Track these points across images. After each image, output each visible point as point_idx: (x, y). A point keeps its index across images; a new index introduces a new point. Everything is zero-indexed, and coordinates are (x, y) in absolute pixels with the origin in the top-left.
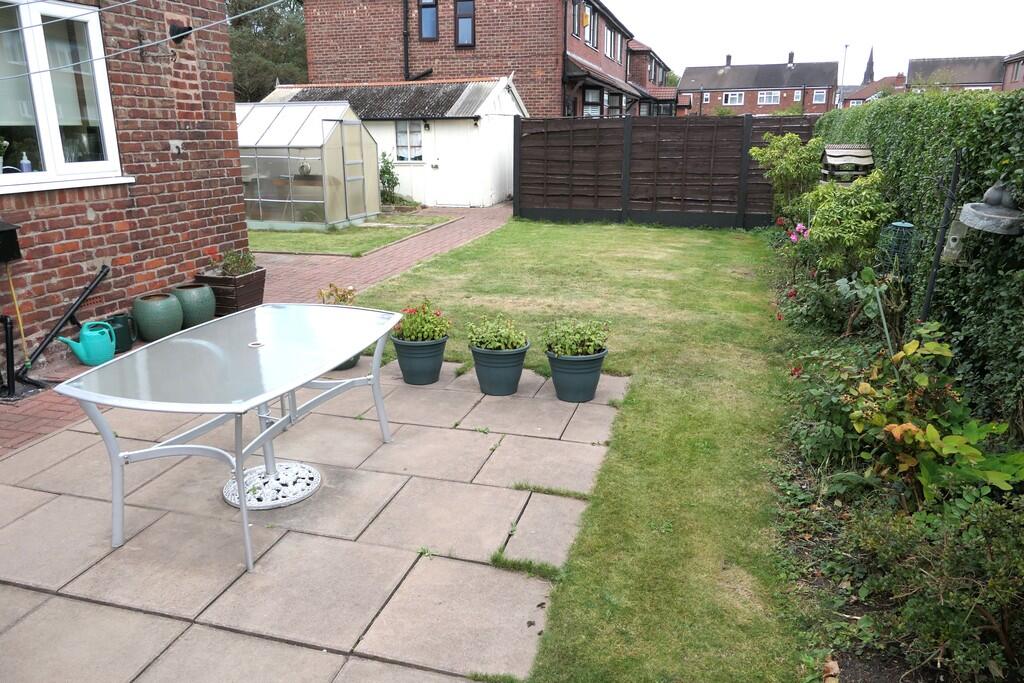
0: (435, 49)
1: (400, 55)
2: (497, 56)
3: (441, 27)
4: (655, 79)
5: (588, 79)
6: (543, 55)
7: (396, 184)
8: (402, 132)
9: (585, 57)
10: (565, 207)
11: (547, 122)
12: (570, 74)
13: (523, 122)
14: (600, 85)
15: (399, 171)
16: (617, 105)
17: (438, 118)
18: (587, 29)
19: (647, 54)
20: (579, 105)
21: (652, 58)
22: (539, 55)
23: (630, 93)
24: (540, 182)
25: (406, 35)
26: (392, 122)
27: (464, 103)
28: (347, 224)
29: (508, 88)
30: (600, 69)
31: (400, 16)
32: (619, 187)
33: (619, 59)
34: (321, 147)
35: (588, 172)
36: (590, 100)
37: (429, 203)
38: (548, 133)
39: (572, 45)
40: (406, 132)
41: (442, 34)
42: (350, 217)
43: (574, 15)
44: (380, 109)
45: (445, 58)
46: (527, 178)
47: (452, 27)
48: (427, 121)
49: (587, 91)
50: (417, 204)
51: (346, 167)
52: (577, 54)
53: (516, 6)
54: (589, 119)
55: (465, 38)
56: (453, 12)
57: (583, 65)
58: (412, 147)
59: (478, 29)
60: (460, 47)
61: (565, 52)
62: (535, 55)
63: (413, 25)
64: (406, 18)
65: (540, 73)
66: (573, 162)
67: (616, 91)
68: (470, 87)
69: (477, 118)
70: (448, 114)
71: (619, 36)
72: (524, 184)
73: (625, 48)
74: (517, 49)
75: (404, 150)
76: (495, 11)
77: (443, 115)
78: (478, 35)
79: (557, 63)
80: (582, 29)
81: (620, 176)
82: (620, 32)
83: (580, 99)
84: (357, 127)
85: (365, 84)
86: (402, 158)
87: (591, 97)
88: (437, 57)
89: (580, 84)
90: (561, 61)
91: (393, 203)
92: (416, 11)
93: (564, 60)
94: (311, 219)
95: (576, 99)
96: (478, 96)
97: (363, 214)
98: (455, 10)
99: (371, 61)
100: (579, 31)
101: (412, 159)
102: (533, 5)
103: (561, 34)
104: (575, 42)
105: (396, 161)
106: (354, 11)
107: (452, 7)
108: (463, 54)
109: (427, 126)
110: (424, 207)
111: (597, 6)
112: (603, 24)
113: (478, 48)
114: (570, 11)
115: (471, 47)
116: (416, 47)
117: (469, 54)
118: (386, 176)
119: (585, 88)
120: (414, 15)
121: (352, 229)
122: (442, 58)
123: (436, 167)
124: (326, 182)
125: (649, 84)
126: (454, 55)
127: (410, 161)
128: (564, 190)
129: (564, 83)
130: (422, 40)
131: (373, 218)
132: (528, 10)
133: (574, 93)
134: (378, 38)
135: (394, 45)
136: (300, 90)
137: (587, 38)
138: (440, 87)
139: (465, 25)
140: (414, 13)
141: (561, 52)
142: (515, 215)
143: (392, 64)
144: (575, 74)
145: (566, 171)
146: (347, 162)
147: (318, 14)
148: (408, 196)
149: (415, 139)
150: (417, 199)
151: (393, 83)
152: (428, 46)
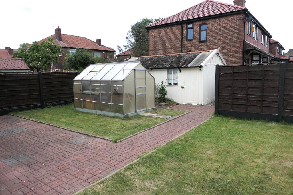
0: (192, 43)
1: (179, 46)
2: (216, 44)
3: (195, 35)
4: (279, 53)
5: (254, 50)
6: (235, 42)
7: (166, 94)
8: (170, 73)
9: (252, 43)
10: (243, 111)
11: (233, 67)
12: (246, 49)
13: (220, 68)
14: (259, 54)
15: (168, 89)
16: (266, 61)
17: (184, 67)
18: (254, 32)
19: (277, 44)
20: (250, 61)
21: (278, 45)
22: (233, 42)
23: (271, 57)
24: (229, 97)
25: (182, 39)
26: (166, 69)
27: (197, 61)
28: (135, 114)
29: (217, 54)
30: (259, 48)
31: (180, 33)
32: (277, 102)
33: (266, 45)
34: (123, 81)
35: (256, 93)
36: (255, 59)
37: (180, 102)
38: (234, 73)
39: (247, 38)
40: (172, 73)
41: (195, 37)
42: (137, 111)
43: (248, 27)
44: (163, 64)
45: (196, 46)
46: (222, 95)
47: (198, 35)
48: (180, 68)
49: (253, 56)
50: (174, 103)
51: (137, 89)
52: (249, 42)
53: (223, 25)
54: (254, 66)
55: (203, 38)
56: (199, 30)
57: (252, 46)
58: (174, 79)
59: (208, 35)
60: (201, 42)
61: (244, 41)
62: (231, 42)
63: (184, 35)
64: (182, 33)
65: (233, 49)
66: (248, 88)
67: (266, 56)
68: (201, 54)
69: (201, 67)
70: (189, 65)
71: (266, 37)
72: (220, 98)
73: (268, 41)
74: (223, 41)
75: (171, 80)
76: (215, 27)
77: (186, 65)
78: (208, 37)
79: (241, 45)
80: (251, 33)
81: (277, 96)
82: (267, 35)
83: (250, 59)
84: (144, 72)
85: (161, 55)
86: (170, 84)
87: (255, 58)
88: (193, 46)
89: (251, 52)
90: (242, 44)
91: (164, 102)
92: (186, 30)
93: (244, 44)
94: (118, 112)
95: (249, 59)
96: (203, 57)
97: (145, 109)
98: (200, 29)
99: (170, 49)
100: (250, 33)
101: (174, 84)
102: (231, 24)
103: (242, 33)
104: (249, 37)
105: (167, 84)
106: (165, 33)
107: (199, 28)
108: (202, 44)
109: (180, 71)
110: (178, 104)
111: (258, 24)
112: (260, 32)
113: (208, 42)
114: (246, 25)
115: (205, 41)
116: (185, 43)
117: (205, 44)
118: (162, 91)
119: (252, 55)
120: (185, 32)
121: (138, 117)
122: (194, 46)
123: (183, 87)
124: (124, 96)
125: (277, 54)
126: (199, 45)
127: (172, 85)
128: (243, 102)
129: (243, 52)
130: (187, 40)
131: (151, 110)
132: (229, 26)
133: (247, 56)
134: (172, 41)
135: (177, 43)
136: (138, 58)
137: (254, 36)
138: (188, 55)
139: (203, 34)
140: (185, 31)
141: (242, 41)
142: (215, 113)
143: (177, 49)
144: (249, 49)
145: (245, 92)
146: (137, 87)
147: (153, 35)
148: (172, 99)
149: (175, 76)
150: (175, 101)
151: (170, 55)
152: (189, 42)
